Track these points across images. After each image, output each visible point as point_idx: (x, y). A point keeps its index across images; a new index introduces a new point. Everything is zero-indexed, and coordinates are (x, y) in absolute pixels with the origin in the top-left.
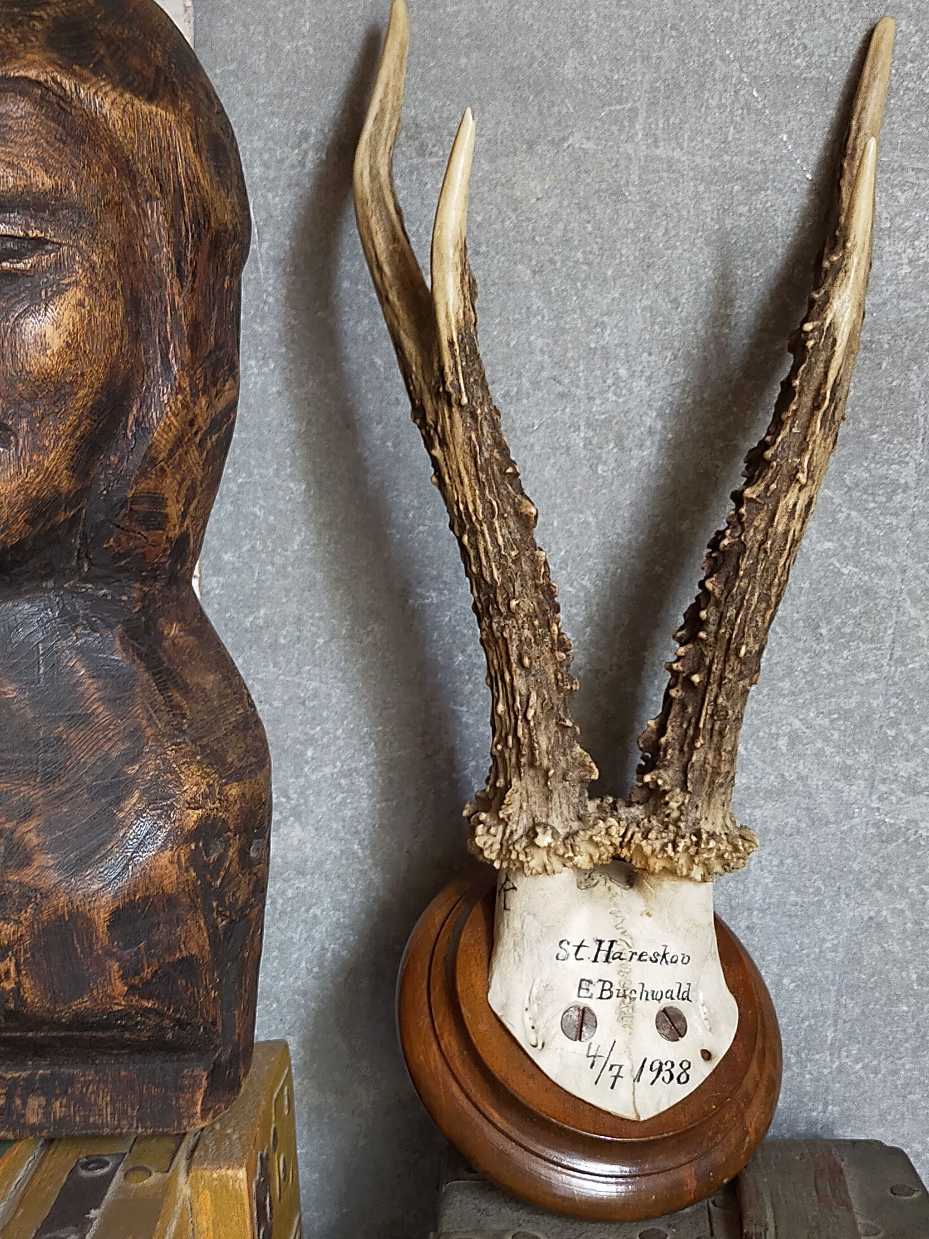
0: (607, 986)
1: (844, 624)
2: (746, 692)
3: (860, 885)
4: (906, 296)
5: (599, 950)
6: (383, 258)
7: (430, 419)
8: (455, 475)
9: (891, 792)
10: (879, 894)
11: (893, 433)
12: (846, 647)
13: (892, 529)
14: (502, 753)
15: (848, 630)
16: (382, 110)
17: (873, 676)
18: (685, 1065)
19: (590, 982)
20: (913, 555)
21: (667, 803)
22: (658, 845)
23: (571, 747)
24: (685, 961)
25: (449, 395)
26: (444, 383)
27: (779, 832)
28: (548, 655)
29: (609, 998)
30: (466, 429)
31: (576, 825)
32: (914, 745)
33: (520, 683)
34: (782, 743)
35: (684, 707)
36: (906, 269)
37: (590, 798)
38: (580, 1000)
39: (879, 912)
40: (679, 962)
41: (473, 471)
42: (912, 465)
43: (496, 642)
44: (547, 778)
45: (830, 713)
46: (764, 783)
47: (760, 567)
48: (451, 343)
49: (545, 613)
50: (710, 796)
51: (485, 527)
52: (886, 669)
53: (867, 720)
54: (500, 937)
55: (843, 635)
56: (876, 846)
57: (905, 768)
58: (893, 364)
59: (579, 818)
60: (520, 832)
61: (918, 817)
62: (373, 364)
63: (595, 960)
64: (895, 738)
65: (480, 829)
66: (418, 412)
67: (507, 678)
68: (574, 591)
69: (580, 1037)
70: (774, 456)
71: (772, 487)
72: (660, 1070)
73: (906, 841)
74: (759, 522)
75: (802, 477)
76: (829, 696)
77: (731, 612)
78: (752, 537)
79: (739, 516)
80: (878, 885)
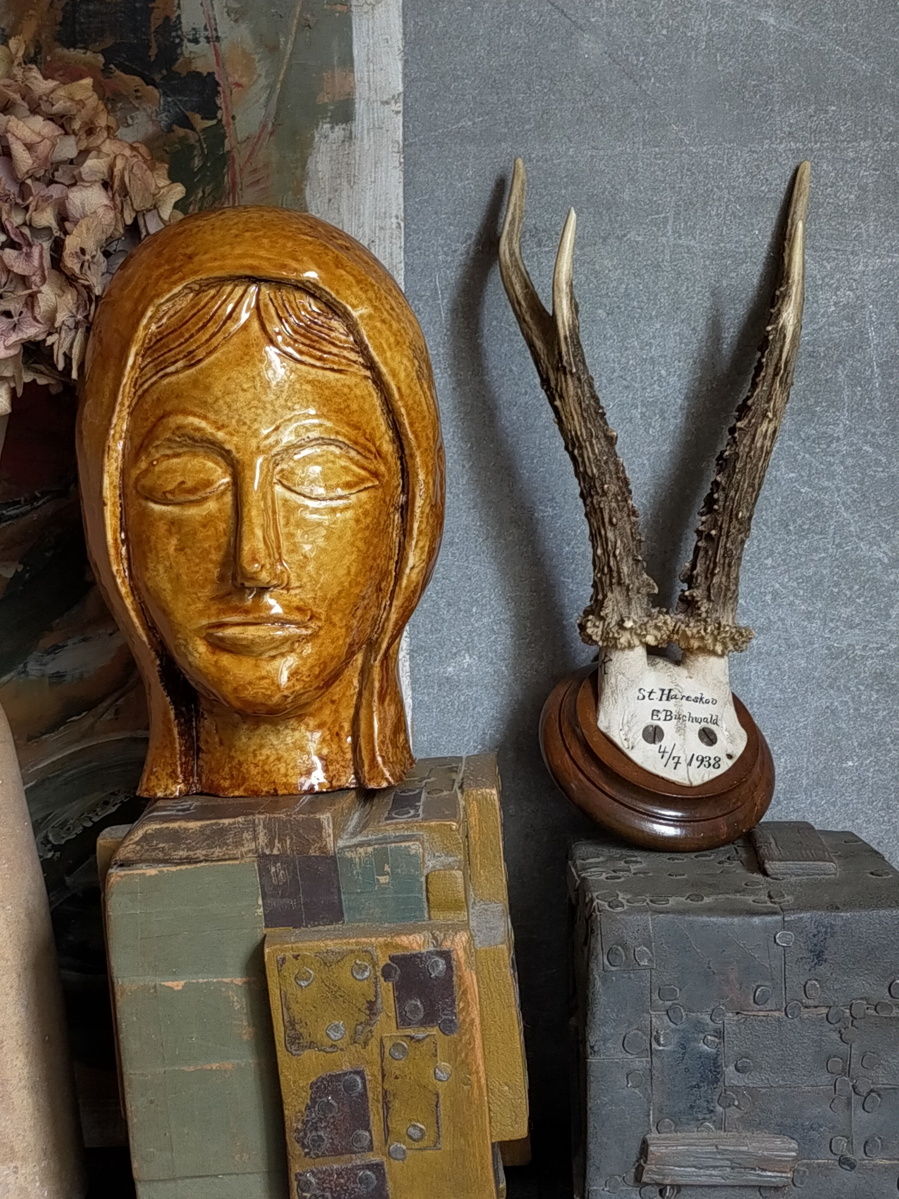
0: (669, 713)
1: (804, 523)
2: (743, 542)
3: (819, 686)
4: (833, 324)
5: (662, 694)
6: (521, 297)
7: (553, 384)
8: (569, 415)
9: (837, 627)
10: (832, 692)
11: (829, 406)
12: (806, 537)
13: (831, 464)
14: (600, 579)
15: (806, 527)
16: (513, 219)
17: (823, 555)
18: (717, 759)
19: (658, 711)
20: (845, 480)
21: (699, 608)
22: (695, 631)
23: (641, 574)
24: (714, 702)
25: (564, 368)
26: (562, 361)
28: (626, 519)
29: (670, 720)
30: (575, 388)
31: (646, 619)
32: (849, 598)
33: (610, 535)
34: (768, 597)
35: (706, 552)
36: (833, 308)
37: (654, 607)
38: (653, 721)
39: (832, 704)
40: (710, 703)
41: (579, 411)
42: (841, 425)
43: (596, 513)
44: (628, 590)
45: (797, 579)
46: (758, 624)
47: (748, 466)
48: (566, 338)
49: (623, 493)
50: (724, 604)
51: (587, 444)
52: (831, 551)
53: (820, 582)
54: (602, 690)
55: (803, 530)
56: (828, 662)
57: (845, 612)
58: (827, 365)
59: (649, 616)
60: (613, 623)
61: (854, 642)
63: (661, 700)
64: (838, 593)
65: (589, 624)
66: (545, 382)
67: (603, 532)
69: (654, 742)
70: (753, 403)
71: (753, 421)
72: (702, 761)
73: (847, 658)
74: (747, 441)
75: (770, 415)
76: (796, 568)
77: (732, 493)
78: (742, 450)
79: (734, 438)
80: (831, 686)
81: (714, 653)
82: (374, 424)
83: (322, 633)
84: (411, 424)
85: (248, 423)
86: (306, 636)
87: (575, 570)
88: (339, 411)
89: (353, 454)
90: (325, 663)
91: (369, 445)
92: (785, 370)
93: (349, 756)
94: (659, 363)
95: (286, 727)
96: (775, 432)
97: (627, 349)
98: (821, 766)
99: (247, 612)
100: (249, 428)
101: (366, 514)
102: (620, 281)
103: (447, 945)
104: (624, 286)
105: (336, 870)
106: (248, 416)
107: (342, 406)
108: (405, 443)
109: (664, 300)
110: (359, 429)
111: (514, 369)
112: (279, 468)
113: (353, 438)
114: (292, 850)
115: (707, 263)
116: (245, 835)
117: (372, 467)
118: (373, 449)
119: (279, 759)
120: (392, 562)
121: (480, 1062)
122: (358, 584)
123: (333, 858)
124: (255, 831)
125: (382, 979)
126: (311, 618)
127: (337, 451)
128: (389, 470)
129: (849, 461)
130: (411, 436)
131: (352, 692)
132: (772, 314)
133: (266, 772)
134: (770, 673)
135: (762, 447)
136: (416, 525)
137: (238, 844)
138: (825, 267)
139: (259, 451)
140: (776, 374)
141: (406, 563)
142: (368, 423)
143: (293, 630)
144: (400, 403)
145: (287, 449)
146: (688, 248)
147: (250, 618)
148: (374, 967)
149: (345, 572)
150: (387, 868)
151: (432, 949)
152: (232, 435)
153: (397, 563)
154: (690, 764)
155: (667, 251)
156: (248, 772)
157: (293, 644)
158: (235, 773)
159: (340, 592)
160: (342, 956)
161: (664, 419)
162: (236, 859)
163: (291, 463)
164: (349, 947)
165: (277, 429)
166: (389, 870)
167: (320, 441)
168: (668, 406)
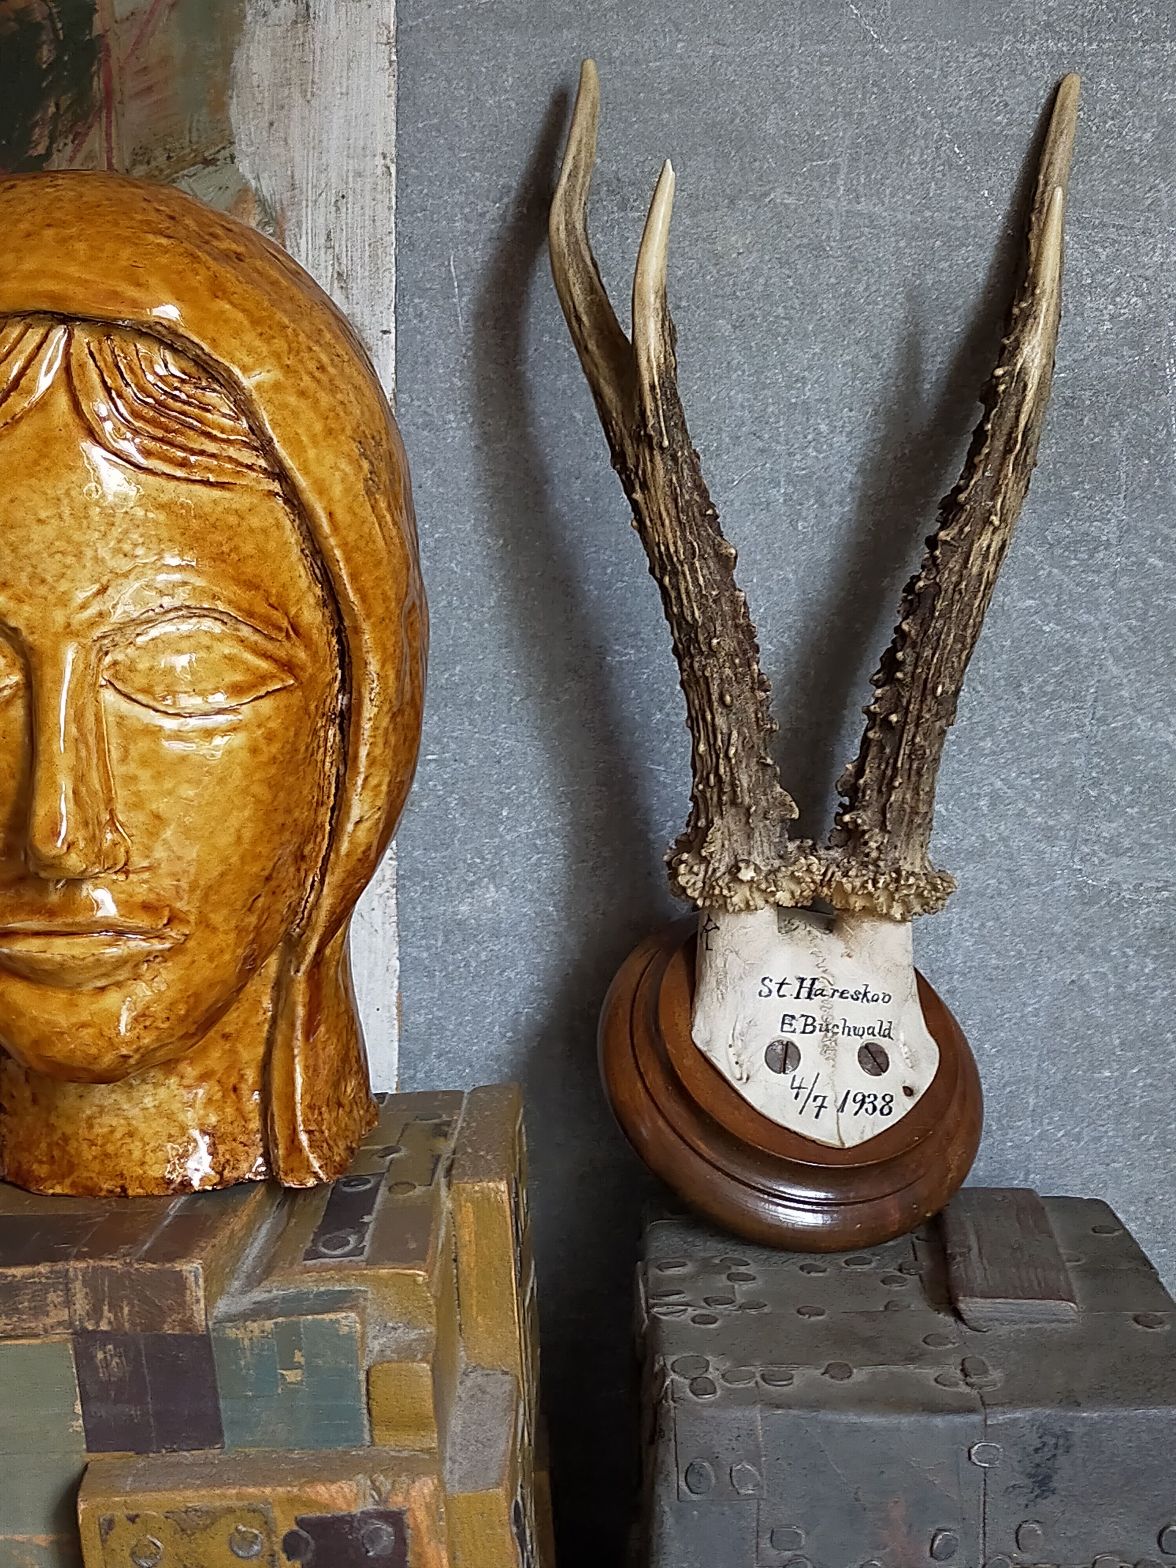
0: (810, 1021)
1: (1046, 682)
2: (943, 732)
3: (1062, 948)
4: (1107, 352)
5: (801, 987)
6: (581, 310)
7: (630, 464)
8: (655, 517)
9: (1094, 853)
10: (1081, 957)
11: (1095, 490)
12: (1047, 705)
13: (1094, 587)
14: (703, 792)
15: (1049, 689)
16: (576, 165)
17: (1076, 735)
18: (888, 1099)
19: (793, 1017)
20: (1115, 613)
21: (866, 843)
22: (858, 883)
23: (772, 786)
24: (886, 999)
25: (650, 437)
26: (646, 426)
27: (981, 894)
28: (748, 694)
29: (812, 1032)
30: (667, 471)
31: (777, 863)
32: (1115, 807)
33: (720, 721)
34: (983, 802)
35: (882, 748)
36: (1108, 325)
37: (790, 839)
38: (784, 1034)
39: (1080, 976)
40: (880, 1001)
41: (673, 512)
42: (1114, 522)
43: (697, 682)
44: (748, 814)
45: (1032, 773)
46: (966, 844)
47: (956, 607)
48: (653, 387)
49: (745, 652)
50: (908, 836)
51: (686, 568)
52: (1088, 728)
53: (1069, 780)
54: (702, 976)
55: (1045, 694)
56: (1078, 908)
57: (1108, 829)
58: (1095, 420)
59: (781, 857)
60: (723, 869)
61: (1120, 879)
62: (572, 418)
63: (798, 997)
64: (1097, 798)
65: (682, 868)
66: (618, 458)
67: (709, 717)
69: (784, 1071)
70: (968, 499)
71: (967, 529)
72: (863, 1102)
73: (1108, 904)
74: (954, 564)
75: (995, 520)
76: (1031, 756)
77: (927, 653)
78: (947, 579)
79: (934, 558)
80: (1080, 949)
81: (888, 917)
82: (285, 577)
83: (191, 944)
84: (354, 577)
85: (49, 579)
86: (161, 951)
87: (670, 752)
88: (219, 558)
89: (245, 632)
90: (196, 995)
91: (276, 615)
92: (1023, 444)
93: (255, 1124)
94: (817, 413)
95: (144, 1081)
96: (1002, 548)
97: (764, 387)
98: (1060, 1076)
99: (51, 913)
100: (52, 589)
101: (270, 738)
102: (756, 272)
103: (397, 1502)
104: (762, 281)
105: (210, 1359)
106: (50, 567)
107: (225, 548)
108: (342, 607)
109: (828, 306)
110: (257, 588)
112: (108, 660)
113: (246, 606)
114: (133, 1324)
115: (902, 244)
116: (52, 1297)
117: (282, 654)
118: (285, 624)
119: (131, 1134)
120: (323, 810)
122: (257, 857)
123: (204, 1341)
124: (68, 1290)
125: (283, 1556)
126: (170, 921)
127: (217, 628)
128: (314, 656)
129: (1124, 582)
130: (352, 597)
131: (261, 1018)
132: (1004, 347)
133: (107, 1155)
134: (983, 925)
135: (981, 574)
136: (363, 751)
137: (39, 1311)
138: (1098, 256)
139: (69, 631)
140: (1008, 451)
142: (274, 576)
143: (137, 944)
144: (332, 541)
145: (121, 628)
146: (871, 217)
147: (57, 924)
148: (269, 1536)
149: (231, 839)
150: (298, 1357)
151: (370, 1506)
152: (20, 601)
153: (333, 810)
154: (842, 1109)
155: (836, 224)
156: (79, 1153)
157: (136, 966)
158: (56, 1153)
159: (222, 875)
160: (213, 1516)
161: (822, 505)
162: (37, 1336)
163: (130, 651)
164: (225, 1503)
165: (103, 590)
166: (302, 1360)
167: (184, 612)
168: (830, 484)
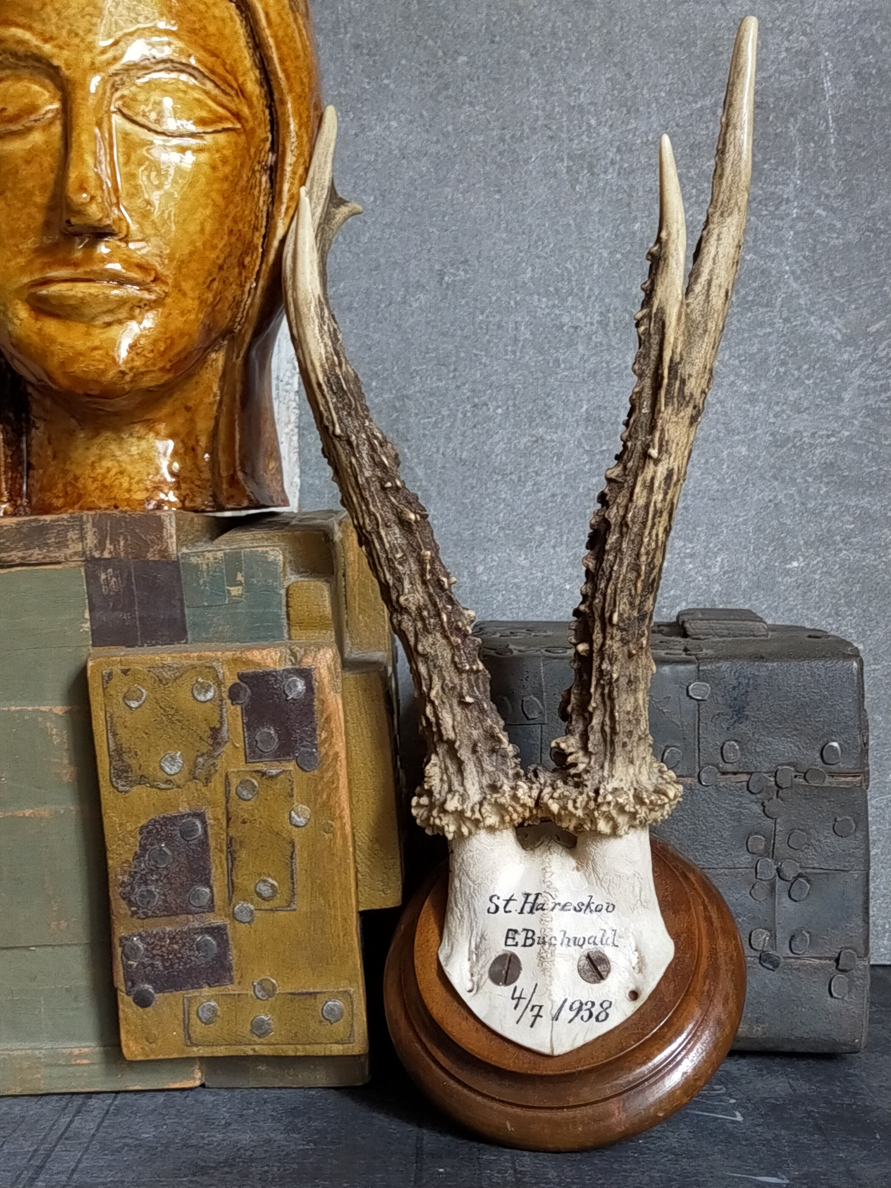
1: (748, 294)
3: (762, 477)
4: (784, 72)
9: (783, 411)
10: (776, 483)
11: (778, 164)
12: (749, 309)
13: (779, 229)
15: (750, 298)
17: (769, 330)
20: (794, 247)
27: (706, 440)
32: (797, 379)
36: (784, 55)
39: (775, 497)
42: (791, 185)
45: (739, 356)
52: (777, 325)
53: (765, 361)
55: (747, 302)
56: (773, 449)
57: (793, 395)
58: (777, 117)
61: (802, 429)
64: (785, 373)
68: (560, 272)
73: (794, 446)
76: (738, 344)
80: (775, 477)
82: (236, 55)
83: (169, 300)
84: (282, 61)
85: (81, 33)
86: (149, 300)
87: (489, 342)
88: (193, 31)
89: (209, 86)
90: (171, 338)
91: (230, 78)
94: (589, 112)
95: (131, 435)
97: (552, 94)
98: (762, 567)
99: (76, 265)
100: (83, 40)
101: (224, 161)
102: (546, 18)
103: (307, 662)
104: (550, 24)
105: (179, 579)
106: (81, 25)
107: (197, 26)
108: (273, 83)
109: (595, 40)
110: (218, 57)
111: (425, 113)
112: (118, 94)
113: (209, 64)
114: (127, 553)
116: (71, 535)
117: (232, 106)
118: (235, 85)
119: (121, 473)
120: (257, 234)
121: (345, 805)
122: (214, 247)
123: (176, 564)
124: (82, 529)
125: (229, 701)
126: (155, 280)
127: (191, 80)
128: (254, 116)
129: (800, 226)
130: (281, 75)
131: (211, 399)
133: (105, 487)
134: (707, 462)
136: (286, 187)
137: (62, 544)
138: (776, 9)
139: (94, 68)
141: (274, 234)
142: (229, 51)
143: (132, 290)
144: (267, 32)
145: (129, 69)
147: (80, 272)
148: (219, 686)
149: (198, 228)
150: (240, 577)
151: (289, 666)
152: (61, 48)
153: (264, 237)
156: (85, 487)
157: (132, 309)
158: (69, 489)
159: (191, 254)
160: (180, 672)
161: (593, 174)
162: (59, 563)
163: (133, 89)
164: (190, 662)
165: (116, 43)
166: (242, 580)
167: (169, 65)
168: (598, 160)
